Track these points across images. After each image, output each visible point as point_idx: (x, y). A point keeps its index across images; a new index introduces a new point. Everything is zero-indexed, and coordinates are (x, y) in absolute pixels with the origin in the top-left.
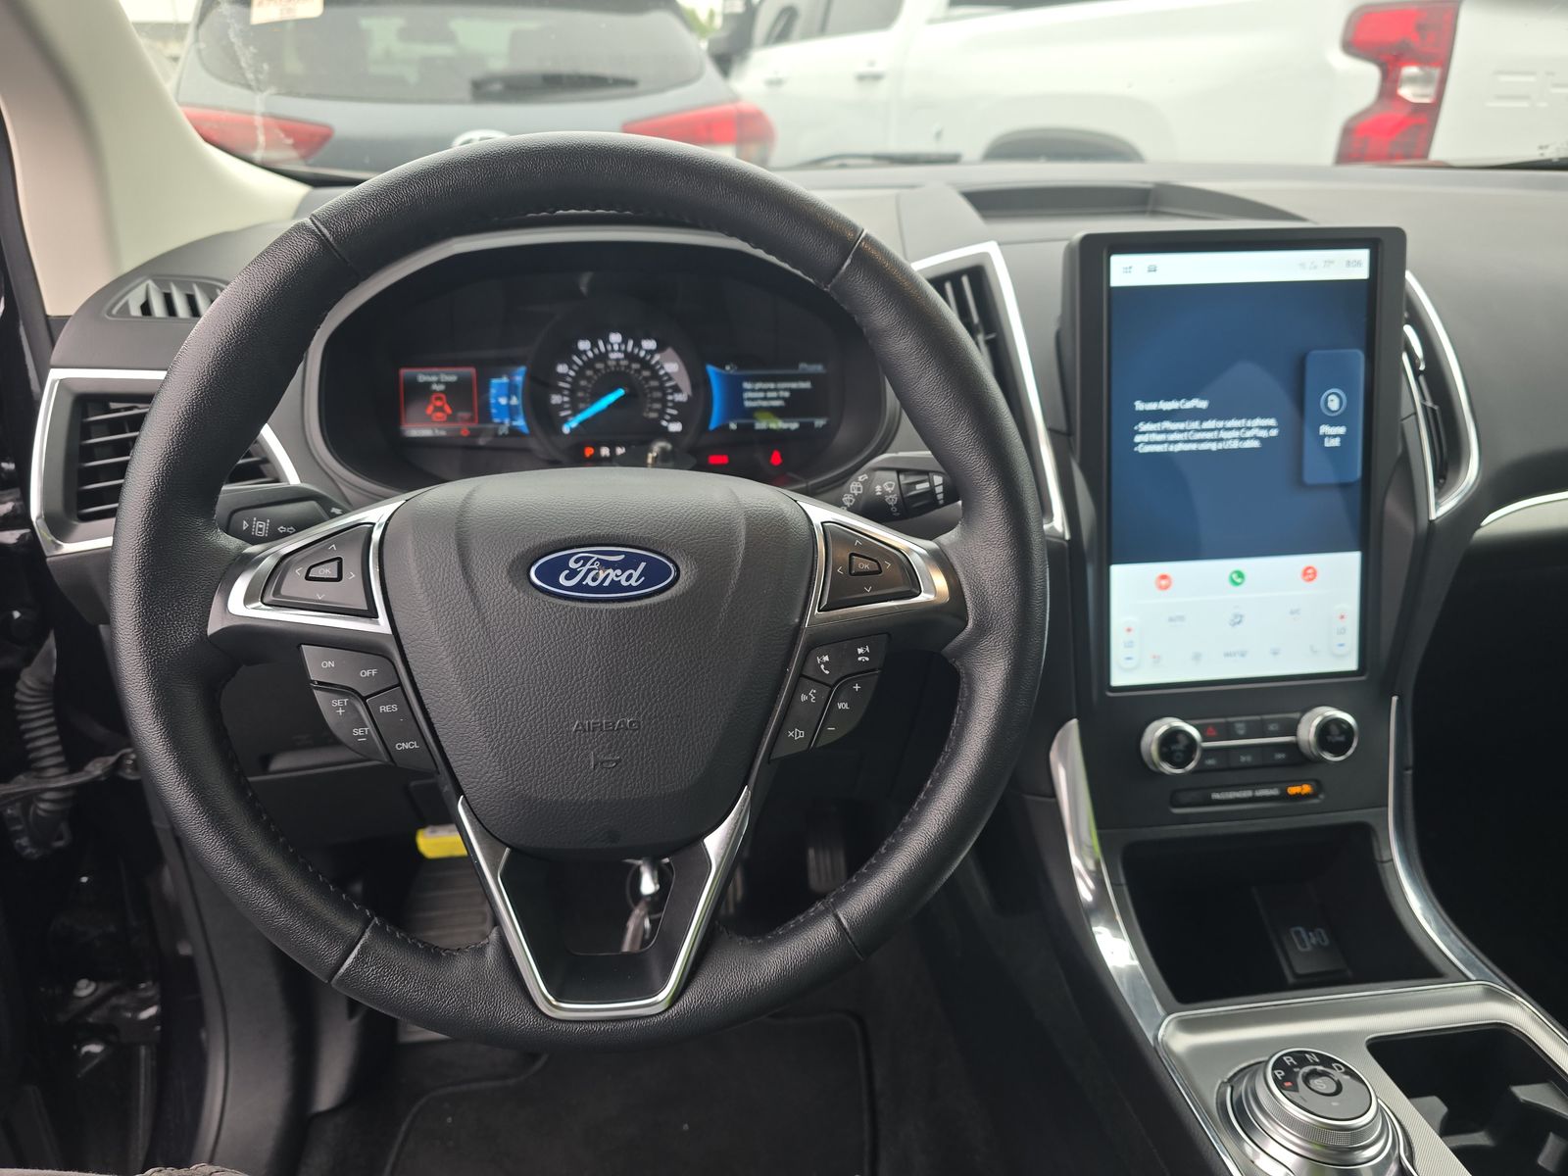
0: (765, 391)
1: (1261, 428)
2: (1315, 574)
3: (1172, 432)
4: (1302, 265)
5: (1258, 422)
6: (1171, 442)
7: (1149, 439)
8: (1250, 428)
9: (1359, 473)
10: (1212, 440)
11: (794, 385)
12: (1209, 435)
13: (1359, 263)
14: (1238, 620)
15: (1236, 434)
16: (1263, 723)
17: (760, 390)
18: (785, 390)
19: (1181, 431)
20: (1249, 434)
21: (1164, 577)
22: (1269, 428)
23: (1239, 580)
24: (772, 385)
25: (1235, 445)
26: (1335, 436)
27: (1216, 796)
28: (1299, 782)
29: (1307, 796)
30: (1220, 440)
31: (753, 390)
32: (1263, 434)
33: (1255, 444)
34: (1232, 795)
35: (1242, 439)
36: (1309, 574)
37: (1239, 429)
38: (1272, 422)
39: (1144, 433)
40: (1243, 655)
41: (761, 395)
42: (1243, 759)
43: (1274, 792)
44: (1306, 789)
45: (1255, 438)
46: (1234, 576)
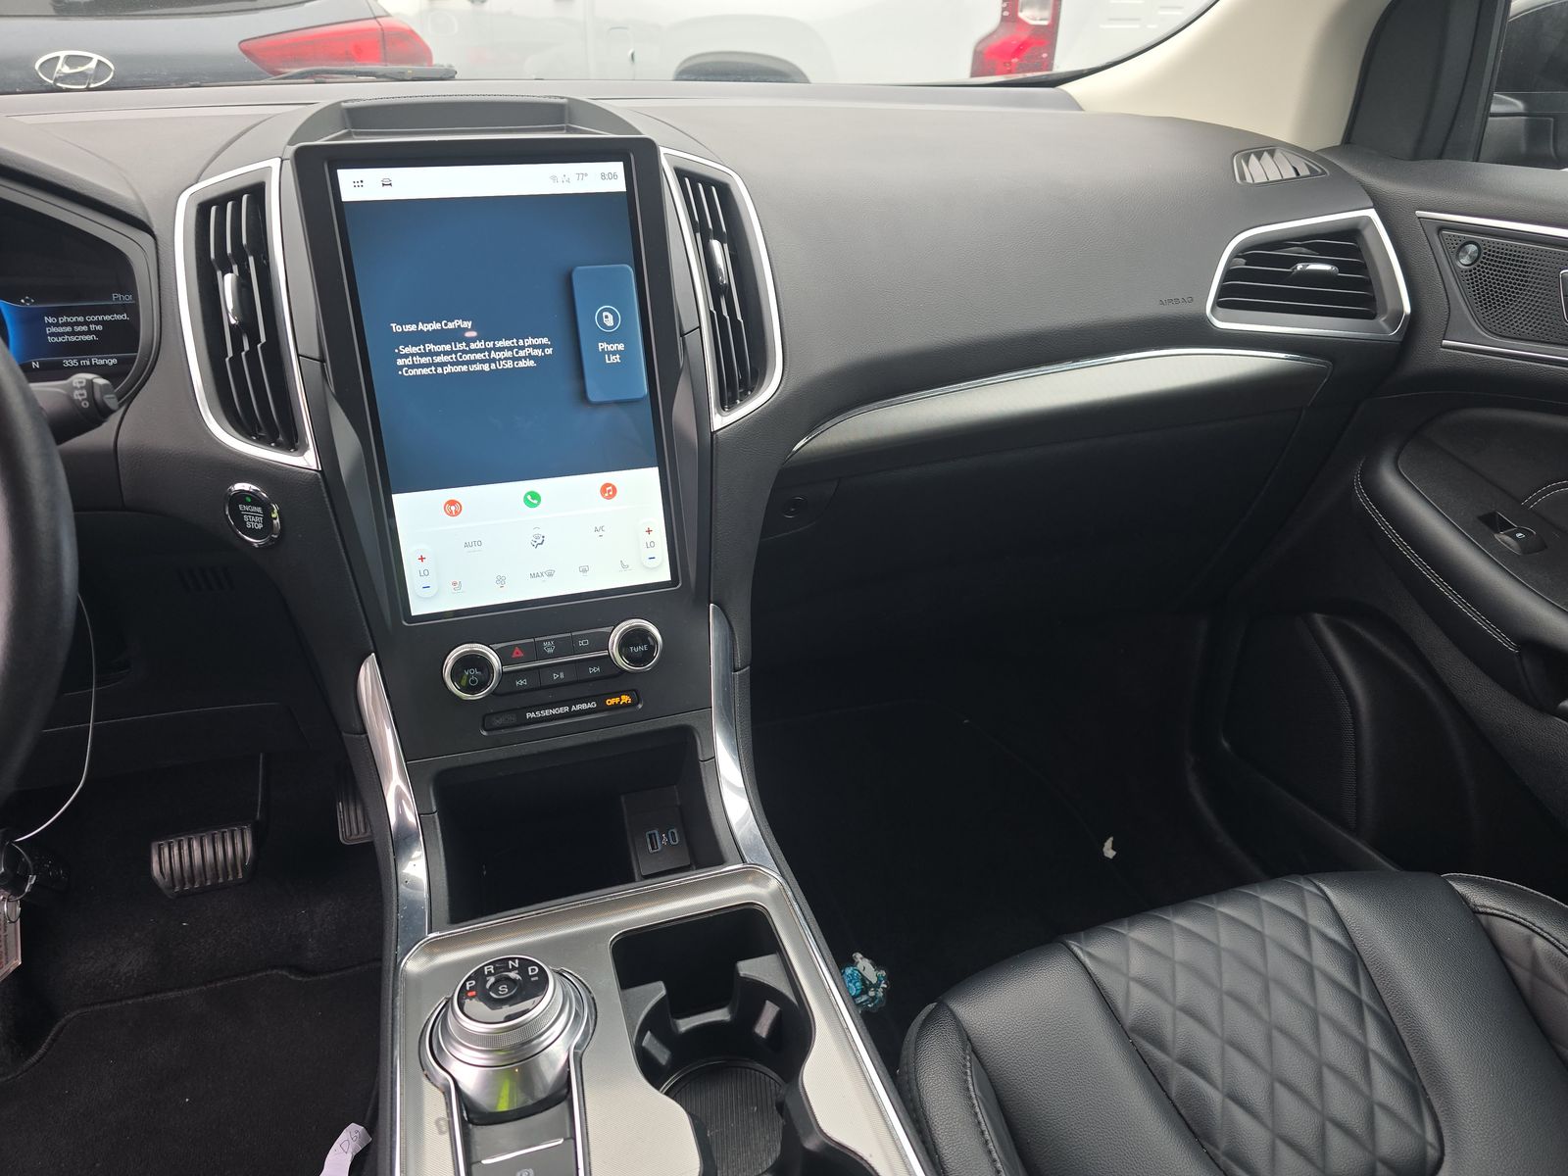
0: (72, 325)
1: (534, 347)
2: (615, 490)
3: (438, 354)
4: (554, 178)
5: (530, 341)
6: (437, 365)
7: (412, 362)
8: (523, 348)
9: (646, 390)
10: (482, 362)
11: (107, 318)
12: (479, 356)
13: (615, 176)
14: (539, 542)
15: (508, 354)
16: (575, 640)
17: (66, 324)
18: (97, 323)
19: (446, 353)
20: (522, 353)
21: (452, 503)
22: (542, 347)
23: (535, 502)
24: (81, 319)
25: (510, 365)
26: (614, 353)
27: (529, 715)
28: (618, 694)
29: (626, 705)
30: (494, 360)
31: (57, 325)
32: (538, 352)
33: (531, 363)
34: (546, 713)
35: (514, 359)
36: (609, 491)
37: (510, 349)
38: (545, 341)
39: (406, 356)
40: (550, 575)
41: (69, 329)
42: (555, 676)
43: (592, 705)
44: (625, 699)
45: (530, 357)
46: (529, 497)
